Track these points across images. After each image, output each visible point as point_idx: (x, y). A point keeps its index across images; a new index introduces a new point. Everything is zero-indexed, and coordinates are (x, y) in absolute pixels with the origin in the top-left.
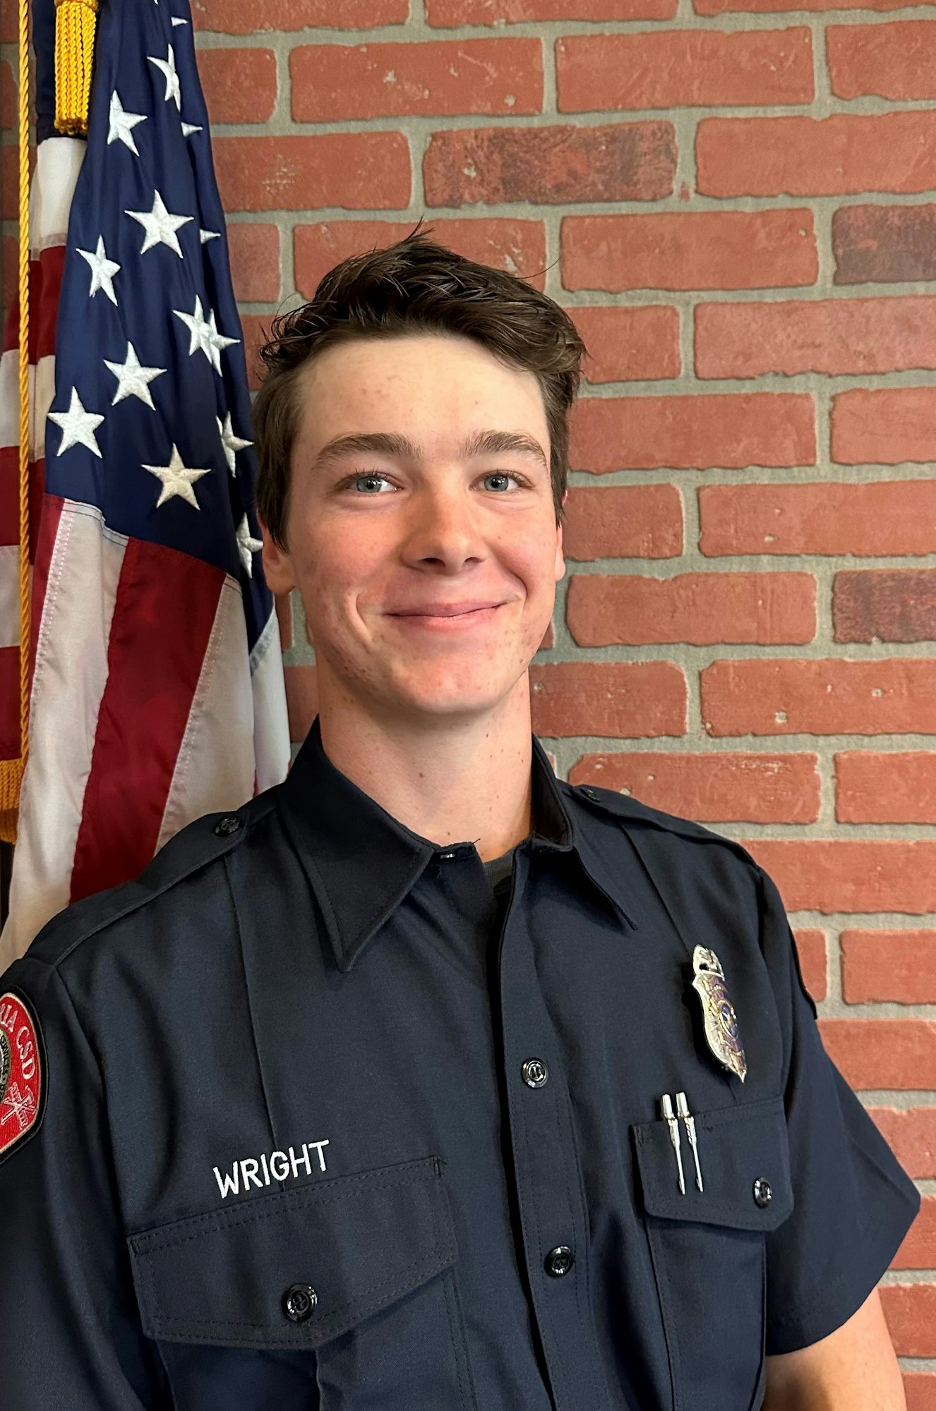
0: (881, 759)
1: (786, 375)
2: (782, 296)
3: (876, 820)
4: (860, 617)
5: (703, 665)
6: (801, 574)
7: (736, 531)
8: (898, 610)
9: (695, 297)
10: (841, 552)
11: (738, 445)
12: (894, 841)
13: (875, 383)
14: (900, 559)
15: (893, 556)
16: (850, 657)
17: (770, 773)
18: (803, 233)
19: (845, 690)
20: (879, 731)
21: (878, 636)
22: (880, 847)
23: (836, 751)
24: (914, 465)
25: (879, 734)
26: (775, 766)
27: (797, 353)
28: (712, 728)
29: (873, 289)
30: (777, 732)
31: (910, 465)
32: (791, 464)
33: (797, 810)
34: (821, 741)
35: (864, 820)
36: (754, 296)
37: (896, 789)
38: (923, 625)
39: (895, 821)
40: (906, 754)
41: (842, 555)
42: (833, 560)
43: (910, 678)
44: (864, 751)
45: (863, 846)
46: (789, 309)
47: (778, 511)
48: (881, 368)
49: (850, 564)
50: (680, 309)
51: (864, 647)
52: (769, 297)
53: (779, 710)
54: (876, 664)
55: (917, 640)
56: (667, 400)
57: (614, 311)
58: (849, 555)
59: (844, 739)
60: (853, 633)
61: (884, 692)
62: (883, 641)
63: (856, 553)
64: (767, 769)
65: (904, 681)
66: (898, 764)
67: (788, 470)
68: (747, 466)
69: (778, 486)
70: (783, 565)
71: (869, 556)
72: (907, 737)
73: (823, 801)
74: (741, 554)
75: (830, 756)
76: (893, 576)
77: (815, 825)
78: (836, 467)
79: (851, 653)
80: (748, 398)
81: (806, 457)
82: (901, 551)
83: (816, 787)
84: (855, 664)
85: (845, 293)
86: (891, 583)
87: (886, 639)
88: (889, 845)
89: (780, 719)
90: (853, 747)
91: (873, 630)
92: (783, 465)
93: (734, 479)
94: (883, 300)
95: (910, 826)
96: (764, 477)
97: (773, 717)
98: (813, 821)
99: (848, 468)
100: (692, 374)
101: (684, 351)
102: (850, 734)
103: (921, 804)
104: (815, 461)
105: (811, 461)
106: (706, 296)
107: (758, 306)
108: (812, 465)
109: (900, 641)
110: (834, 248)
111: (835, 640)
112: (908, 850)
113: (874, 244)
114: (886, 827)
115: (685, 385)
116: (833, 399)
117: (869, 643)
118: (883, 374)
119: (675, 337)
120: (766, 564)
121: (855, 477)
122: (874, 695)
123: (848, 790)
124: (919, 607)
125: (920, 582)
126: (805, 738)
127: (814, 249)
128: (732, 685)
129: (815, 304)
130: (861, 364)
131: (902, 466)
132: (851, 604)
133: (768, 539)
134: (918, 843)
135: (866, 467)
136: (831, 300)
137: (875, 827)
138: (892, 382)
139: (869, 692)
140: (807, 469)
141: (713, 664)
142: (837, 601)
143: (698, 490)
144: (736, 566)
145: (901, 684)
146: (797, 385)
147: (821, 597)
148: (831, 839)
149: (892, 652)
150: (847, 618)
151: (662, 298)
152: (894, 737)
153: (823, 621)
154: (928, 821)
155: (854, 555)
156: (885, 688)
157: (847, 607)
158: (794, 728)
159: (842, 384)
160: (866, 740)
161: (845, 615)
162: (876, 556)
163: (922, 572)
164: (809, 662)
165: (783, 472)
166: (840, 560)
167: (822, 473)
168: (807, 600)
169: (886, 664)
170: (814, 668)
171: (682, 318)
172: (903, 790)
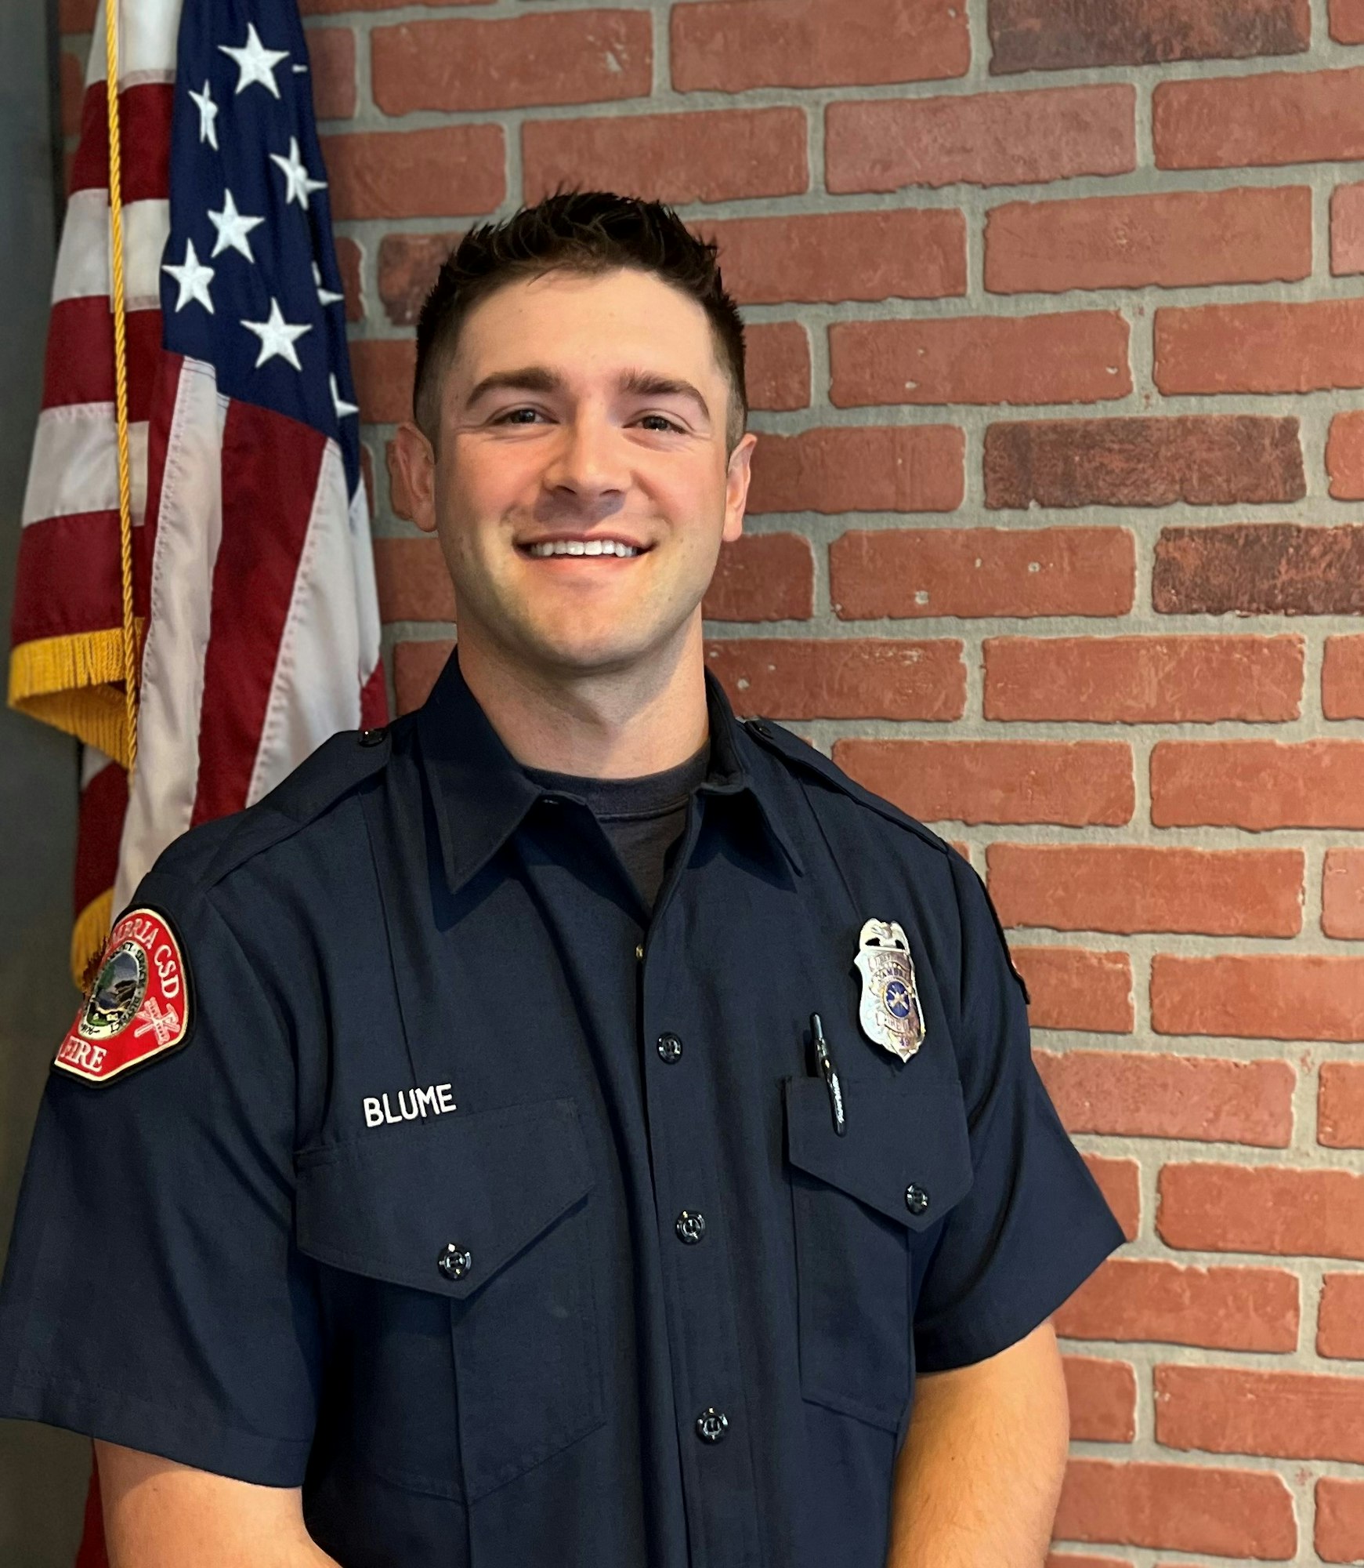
0: (1036, 644)
1: (932, 187)
2: (927, 91)
3: (1029, 716)
4: (1016, 477)
5: (833, 537)
6: (947, 427)
7: (872, 376)
8: (1060, 469)
9: (825, 96)
10: (996, 400)
11: (875, 271)
12: (1051, 741)
13: (1036, 195)
14: (1065, 408)
15: (1056, 403)
16: (1004, 524)
17: (908, 662)
18: (952, 13)
19: (996, 564)
20: (1035, 613)
21: (1037, 500)
22: (1033, 748)
23: (985, 636)
24: (1083, 294)
25: (1036, 616)
26: (914, 654)
27: (945, 160)
28: (843, 610)
29: (1036, 80)
30: (915, 614)
31: (1077, 292)
32: (937, 294)
33: (938, 705)
34: (969, 624)
35: (1015, 716)
36: (893, 92)
37: (1054, 682)
38: (1089, 486)
39: (1053, 718)
40: (1066, 640)
41: (996, 404)
42: (985, 409)
43: (1072, 550)
44: (1018, 636)
45: (1013, 746)
46: (936, 108)
47: (921, 352)
48: (1044, 174)
49: (1007, 414)
50: (807, 109)
51: (1019, 513)
52: (913, 92)
53: (919, 589)
54: (1033, 533)
55: (1082, 505)
56: (793, 221)
57: (731, 115)
58: (1004, 403)
59: (995, 622)
60: (1007, 497)
61: (1042, 566)
62: (1043, 505)
63: (1011, 399)
64: (905, 657)
65: (1066, 555)
66: (1058, 650)
67: (936, 302)
68: (885, 298)
69: (921, 322)
70: (928, 417)
71: (1027, 404)
72: (1068, 619)
73: (969, 695)
74: (878, 404)
75: (979, 642)
76: (1055, 427)
77: (959, 722)
78: (990, 296)
79: (1005, 521)
80: (886, 216)
81: (955, 287)
82: (1065, 398)
83: (962, 678)
84: (1007, 533)
85: (1004, 85)
86: (1052, 436)
87: (1046, 502)
88: (1044, 746)
89: (920, 599)
90: (1005, 632)
91: (1030, 493)
92: (928, 295)
93: (871, 314)
94: (1047, 92)
95: (1070, 724)
96: (905, 311)
97: (912, 597)
98: (957, 718)
99: (1004, 298)
100: (822, 187)
101: (814, 161)
102: (1002, 616)
103: (1083, 698)
104: (965, 290)
105: (960, 290)
106: (838, 94)
107: (901, 103)
108: (962, 295)
109: (1061, 506)
110: (990, 29)
111: (987, 506)
112: (1067, 751)
113: (1035, 24)
114: (1042, 725)
115: (816, 203)
116: (987, 214)
117: (1025, 508)
118: (1046, 182)
119: (802, 144)
120: (907, 416)
121: (1012, 309)
122: (1031, 569)
123: (997, 682)
124: (1086, 465)
125: (1086, 435)
126: (950, 621)
127: (966, 34)
128: (865, 560)
129: (966, 99)
130: (1020, 171)
131: (1069, 293)
132: (1006, 462)
133: (909, 385)
134: (1078, 744)
135: (1026, 297)
136: (985, 94)
137: (1029, 725)
138: (1059, 192)
139: (1025, 567)
140: (957, 300)
141: (845, 535)
142: (989, 459)
143: (829, 328)
144: (871, 418)
145: (1061, 557)
146: (946, 199)
147: (972, 454)
148: (978, 739)
149: (1053, 518)
150: (1001, 479)
151: (787, 98)
152: (1052, 619)
153: (972, 482)
154: (1091, 718)
155: (1010, 404)
156: (1044, 561)
157: (1000, 466)
158: (938, 610)
159: (998, 196)
160: (1021, 622)
161: (999, 475)
162: (1037, 404)
163: (1089, 422)
164: (956, 532)
165: (927, 306)
166: (994, 410)
167: (974, 306)
168: (953, 461)
169: (1045, 535)
170: (961, 538)
171: (810, 121)
172: (1062, 682)
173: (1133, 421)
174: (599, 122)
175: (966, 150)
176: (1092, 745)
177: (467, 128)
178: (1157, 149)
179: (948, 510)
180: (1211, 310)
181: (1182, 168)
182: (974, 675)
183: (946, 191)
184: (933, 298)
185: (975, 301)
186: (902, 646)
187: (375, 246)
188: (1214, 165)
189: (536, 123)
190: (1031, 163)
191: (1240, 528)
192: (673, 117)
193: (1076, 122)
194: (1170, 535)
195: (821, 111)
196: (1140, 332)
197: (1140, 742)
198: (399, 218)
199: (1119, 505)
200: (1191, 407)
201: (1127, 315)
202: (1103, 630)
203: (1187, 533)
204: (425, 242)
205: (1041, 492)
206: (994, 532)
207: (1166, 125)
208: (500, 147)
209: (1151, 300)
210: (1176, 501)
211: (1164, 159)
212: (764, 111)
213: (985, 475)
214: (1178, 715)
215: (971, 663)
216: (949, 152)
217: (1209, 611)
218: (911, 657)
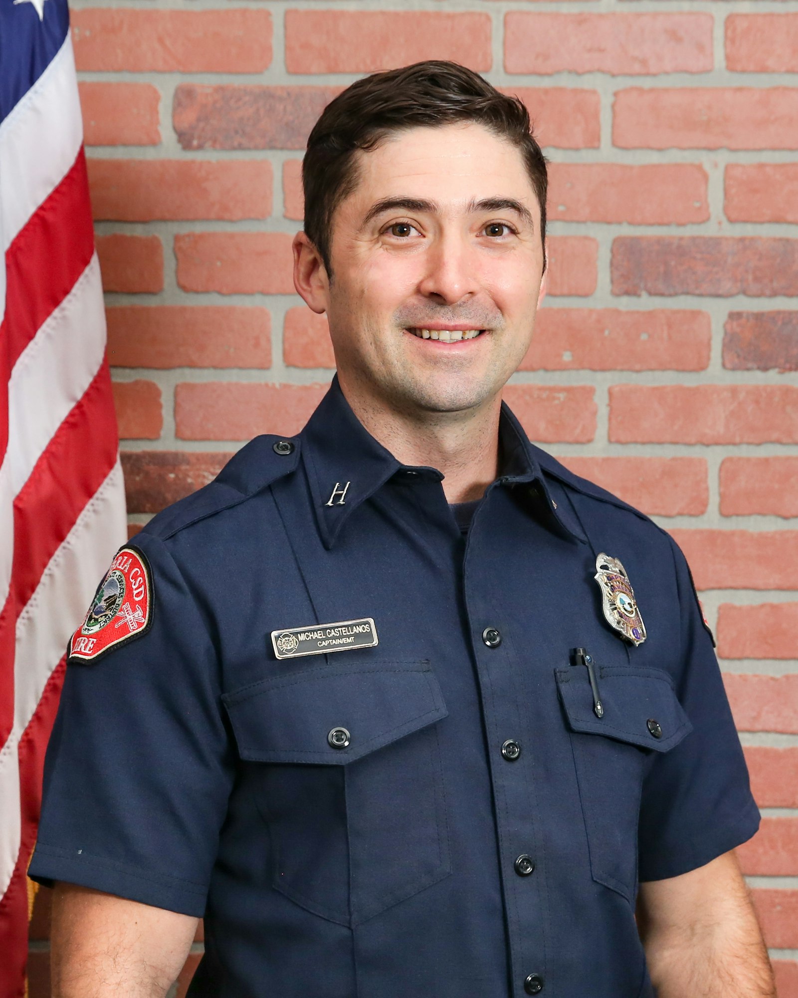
173: (711, 238)
174: (342, 14)
175: (601, 50)
176: (681, 459)
177: (244, 12)
178: (728, 58)
179: (586, 295)
180: (761, 166)
181: (743, 71)
182: (603, 411)
183: (587, 77)
184: (577, 149)
185: (606, 153)
186: (553, 390)
187: (172, 92)
188: (763, 70)
189: (296, 11)
190: (644, 62)
191: (779, 312)
192: (396, 14)
193: (674, 36)
194: (734, 316)
195: (501, 18)
196: (716, 179)
197: (714, 457)
198: (190, 72)
199: (701, 295)
200: (749, 230)
201: (707, 167)
202: (690, 380)
203: (745, 315)
204: (209, 91)
205: (649, 285)
206: (617, 312)
207: (733, 41)
208: (269, 26)
209: (724, 158)
210: (738, 294)
211: (732, 64)
212: (462, 15)
213: (612, 272)
214: (737, 440)
215: (601, 402)
216: (590, 50)
217: (759, 368)
218: (559, 399)
